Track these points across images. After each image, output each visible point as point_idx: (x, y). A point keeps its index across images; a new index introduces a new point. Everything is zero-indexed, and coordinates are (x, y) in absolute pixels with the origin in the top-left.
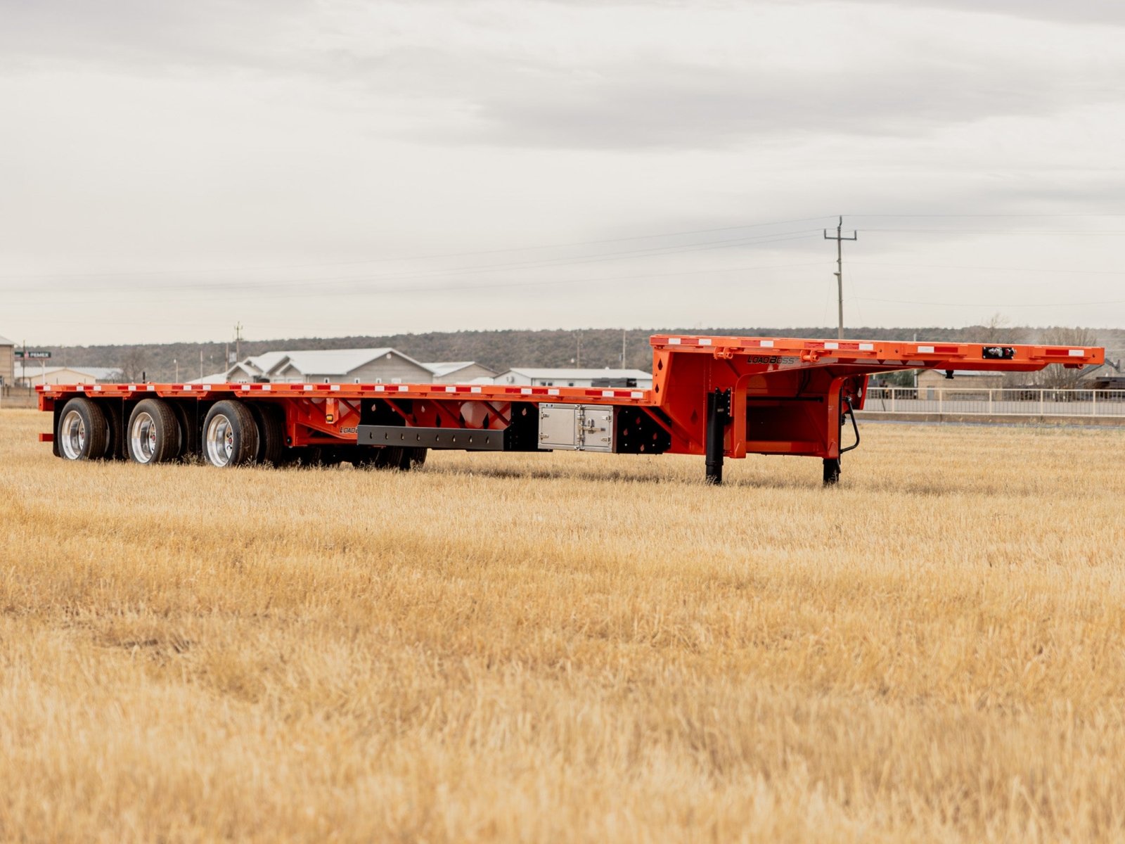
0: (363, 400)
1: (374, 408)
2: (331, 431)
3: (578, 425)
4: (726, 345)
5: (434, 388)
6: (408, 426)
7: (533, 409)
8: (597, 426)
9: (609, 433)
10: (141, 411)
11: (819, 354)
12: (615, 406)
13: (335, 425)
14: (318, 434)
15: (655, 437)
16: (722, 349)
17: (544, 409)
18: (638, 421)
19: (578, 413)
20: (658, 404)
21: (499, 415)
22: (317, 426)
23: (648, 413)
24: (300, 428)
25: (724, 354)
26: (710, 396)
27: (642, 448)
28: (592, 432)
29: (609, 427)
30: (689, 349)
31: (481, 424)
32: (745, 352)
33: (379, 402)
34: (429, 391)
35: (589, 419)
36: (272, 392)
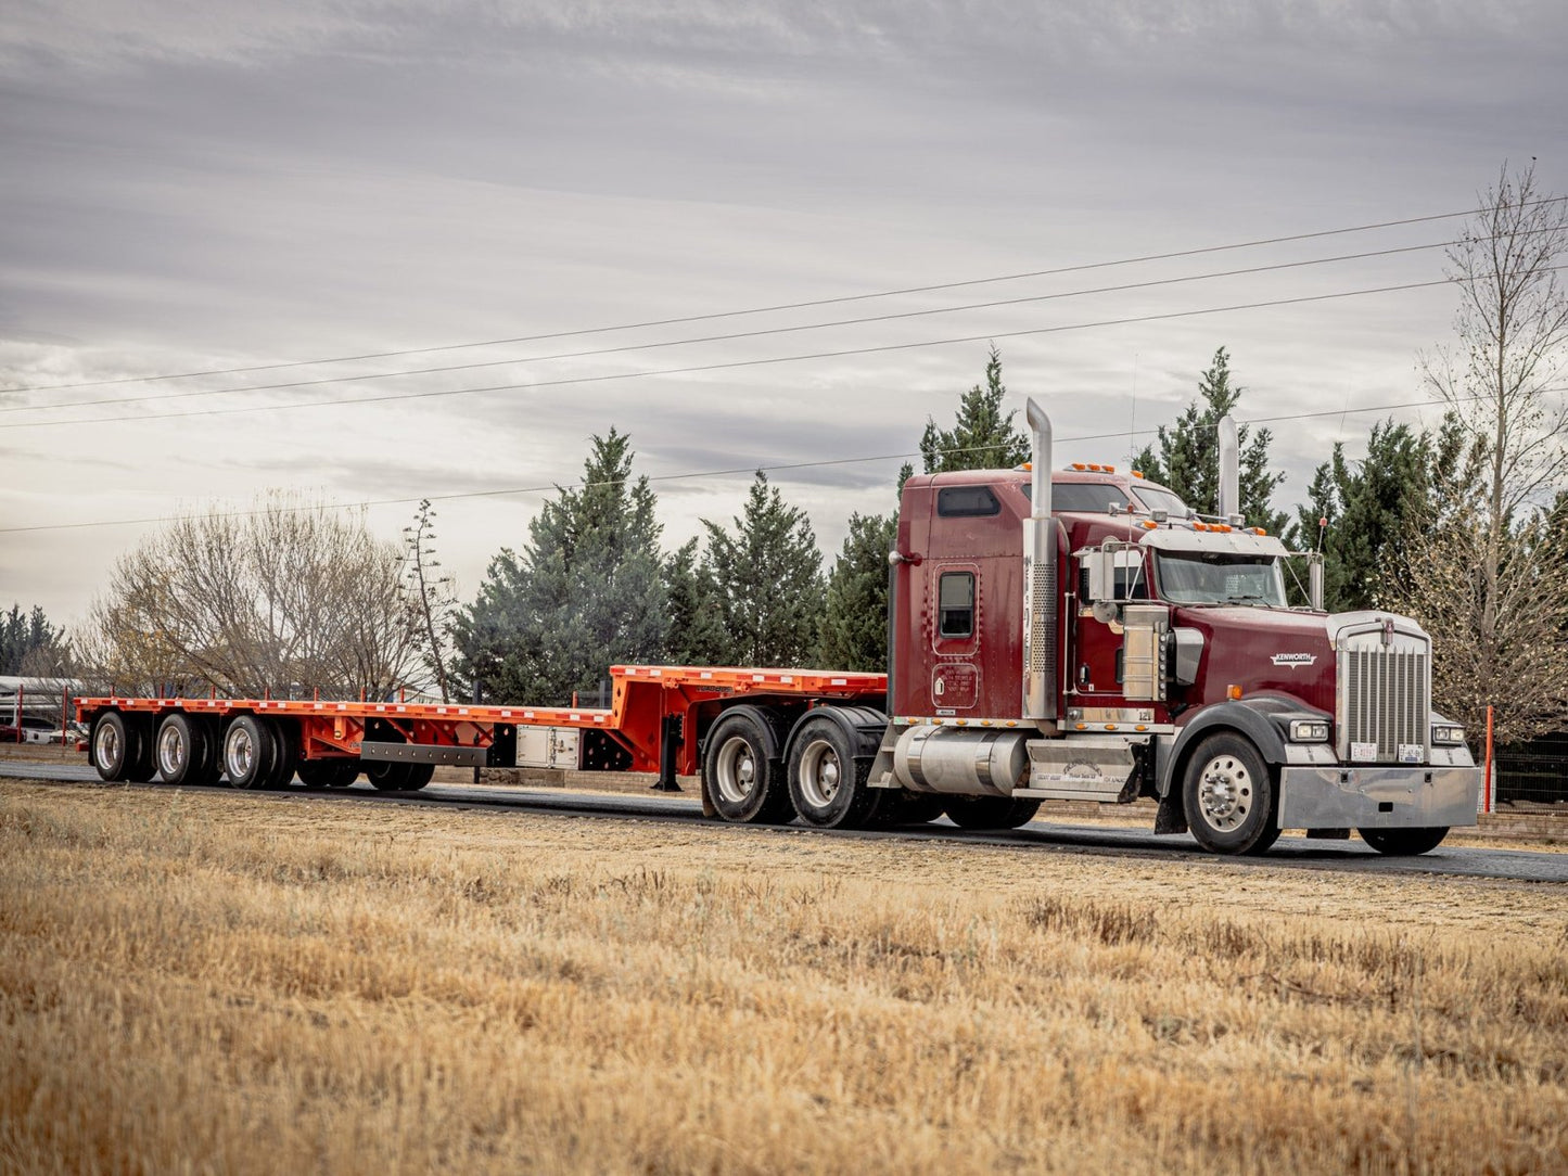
0: (367, 719)
1: (377, 726)
2: (342, 746)
3: (550, 745)
4: (673, 676)
5: (427, 709)
6: (409, 743)
7: (513, 729)
8: (566, 746)
9: (576, 753)
10: (167, 726)
11: (749, 686)
12: (581, 729)
13: (345, 739)
14: (330, 748)
15: (618, 756)
16: (669, 680)
17: (522, 731)
18: (603, 741)
19: (550, 734)
20: (617, 727)
21: (487, 735)
22: (328, 741)
23: (610, 735)
24: (315, 743)
25: (671, 684)
26: (664, 719)
27: (607, 766)
28: (561, 751)
29: (576, 746)
30: (644, 680)
31: (472, 742)
32: (689, 683)
33: (381, 720)
34: (423, 712)
35: (559, 740)
36: (286, 710)
